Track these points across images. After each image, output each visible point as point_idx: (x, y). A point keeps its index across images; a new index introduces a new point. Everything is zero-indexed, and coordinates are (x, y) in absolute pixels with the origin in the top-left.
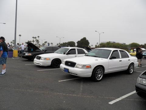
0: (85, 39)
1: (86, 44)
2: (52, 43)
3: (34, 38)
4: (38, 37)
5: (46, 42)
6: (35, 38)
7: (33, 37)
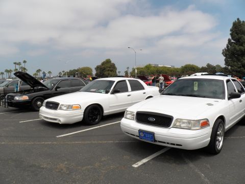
0: (108, 61)
1: (111, 71)
2: (50, 72)
3: (17, 64)
4: (25, 62)
5: (39, 71)
6: (19, 64)
7: (15, 63)
